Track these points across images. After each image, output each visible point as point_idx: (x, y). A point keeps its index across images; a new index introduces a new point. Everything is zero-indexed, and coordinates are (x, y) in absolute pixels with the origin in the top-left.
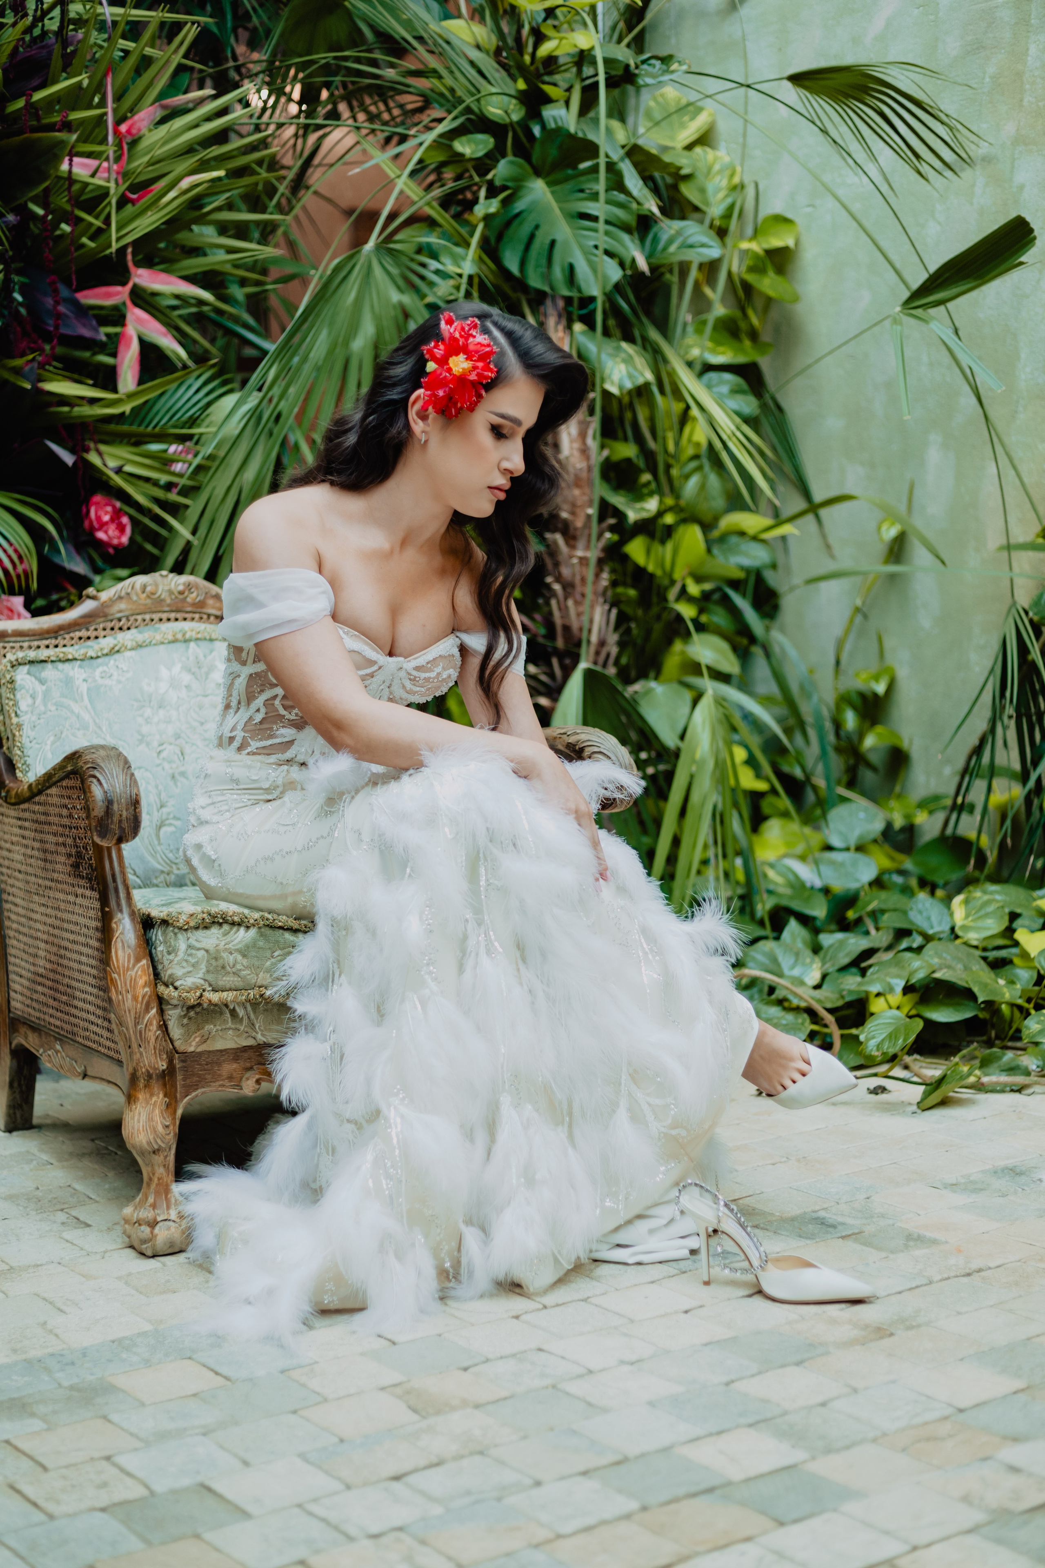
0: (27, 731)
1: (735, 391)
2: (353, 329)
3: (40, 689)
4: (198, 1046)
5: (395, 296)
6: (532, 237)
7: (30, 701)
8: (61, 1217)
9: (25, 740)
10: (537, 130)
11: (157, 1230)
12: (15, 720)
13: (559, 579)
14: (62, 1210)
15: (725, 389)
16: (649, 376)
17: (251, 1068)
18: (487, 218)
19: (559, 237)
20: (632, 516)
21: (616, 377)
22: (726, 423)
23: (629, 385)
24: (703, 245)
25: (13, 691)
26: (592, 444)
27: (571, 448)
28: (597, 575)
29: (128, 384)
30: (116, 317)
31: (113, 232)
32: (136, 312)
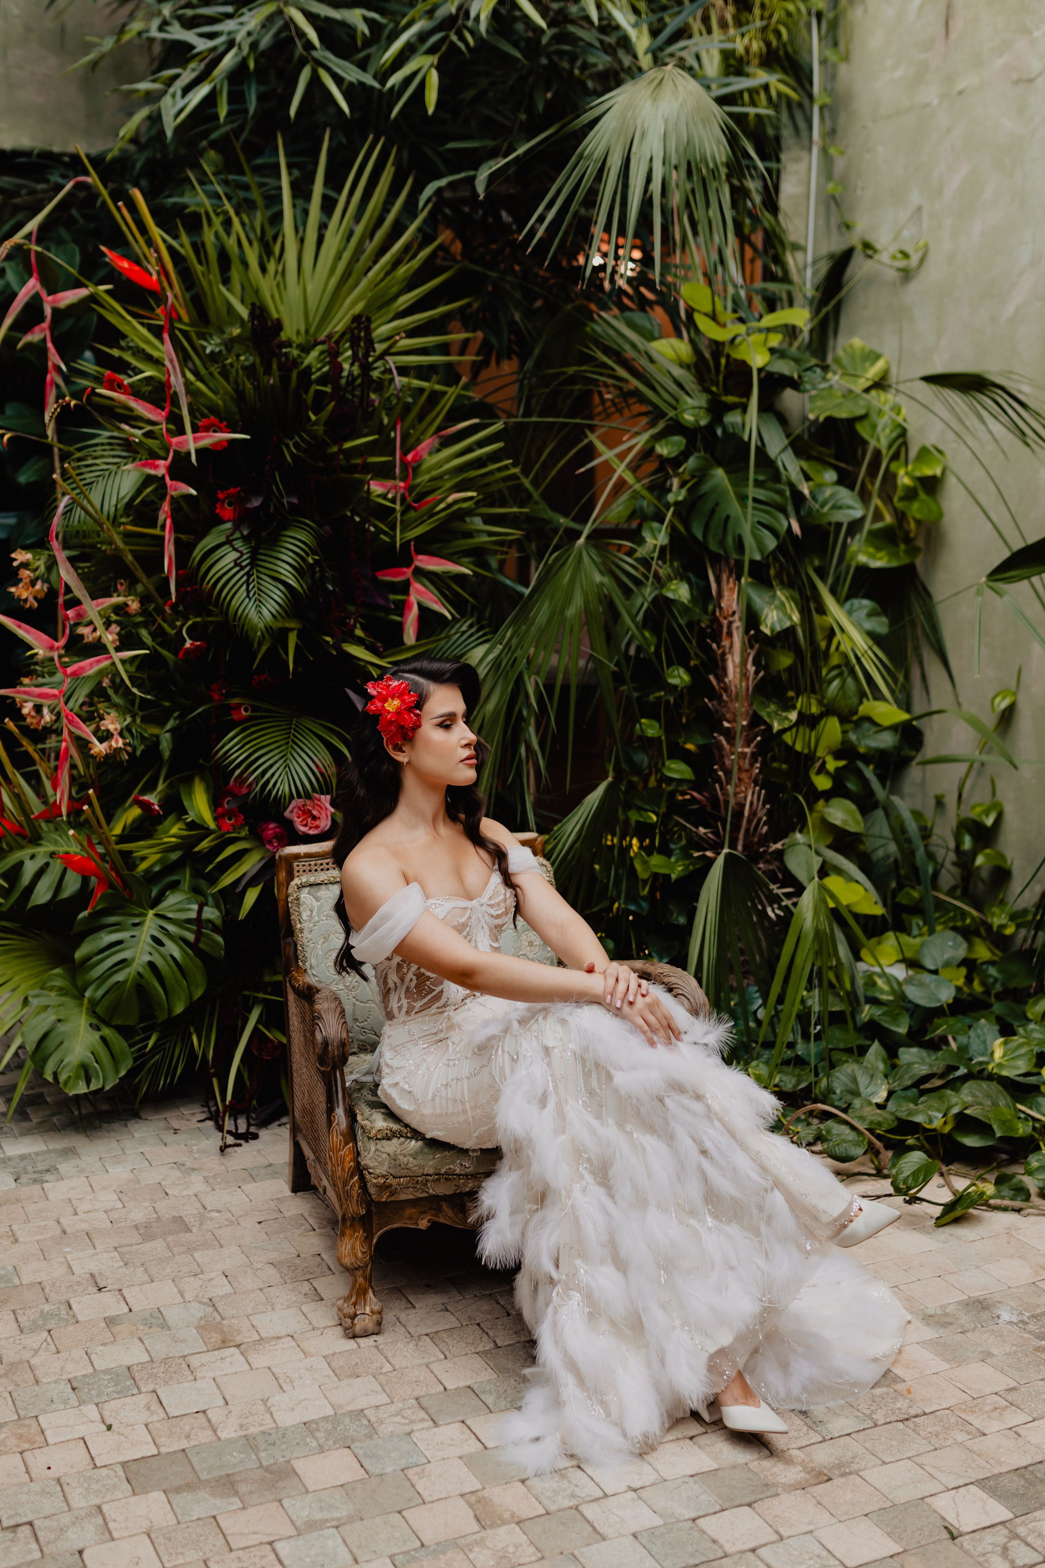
0: (306, 934)
1: (871, 614)
2: (568, 602)
3: (316, 904)
4: (388, 1197)
5: (598, 578)
6: (713, 512)
7: (309, 913)
8: (306, 1287)
9: (305, 940)
10: (719, 432)
11: (356, 1321)
12: (299, 926)
13: (723, 767)
14: (308, 1280)
15: (863, 613)
16: (796, 617)
17: (425, 1212)
18: (677, 503)
19: (732, 514)
20: (776, 726)
21: (769, 622)
22: (861, 642)
23: (778, 628)
24: (849, 507)
25: (298, 905)
26: (751, 669)
27: (735, 672)
28: (752, 765)
29: (410, 636)
30: (404, 588)
31: (398, 536)
32: (416, 586)
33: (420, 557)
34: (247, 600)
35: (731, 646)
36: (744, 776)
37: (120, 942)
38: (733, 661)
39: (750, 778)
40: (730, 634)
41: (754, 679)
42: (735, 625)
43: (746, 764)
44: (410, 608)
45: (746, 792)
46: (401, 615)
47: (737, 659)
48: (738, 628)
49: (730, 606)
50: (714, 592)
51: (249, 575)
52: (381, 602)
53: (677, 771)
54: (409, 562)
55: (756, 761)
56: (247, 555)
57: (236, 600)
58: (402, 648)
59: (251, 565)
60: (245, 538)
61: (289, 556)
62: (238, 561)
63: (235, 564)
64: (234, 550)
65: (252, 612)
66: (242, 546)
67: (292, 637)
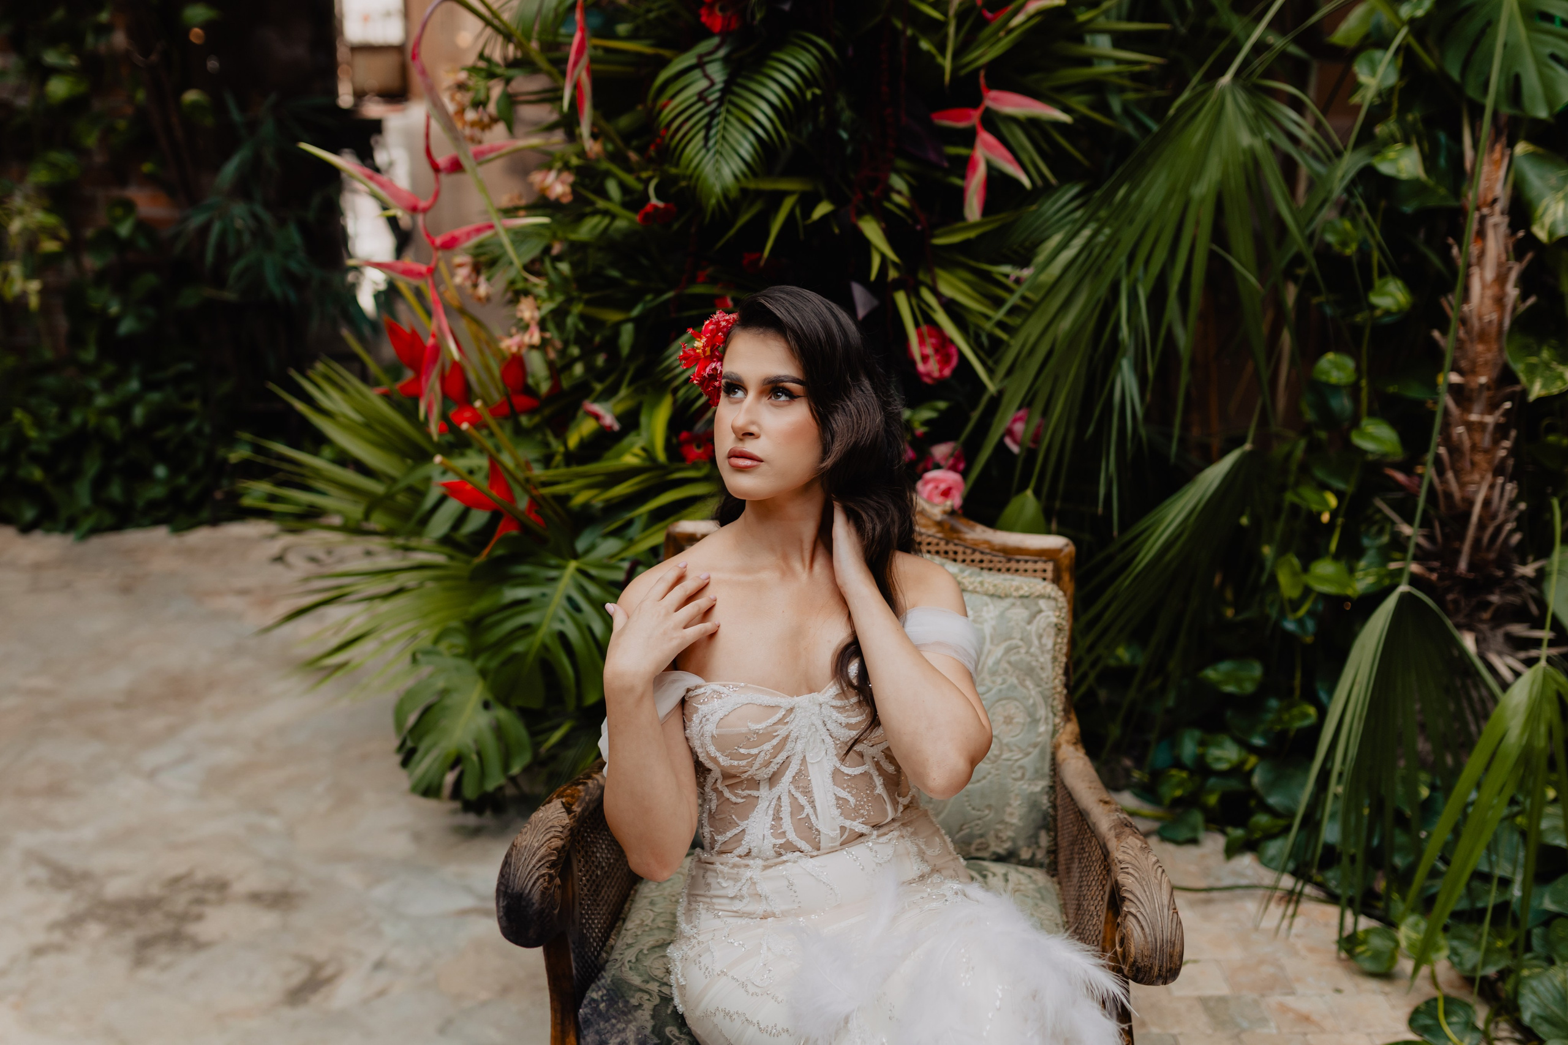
2: (1196, 175)
18: (1412, 21)
20: (1537, 390)
26: (1512, 292)
27: (1482, 296)
28: (1496, 442)
29: (973, 209)
30: (968, 138)
31: (947, 64)
32: (985, 137)
33: (993, 94)
34: (703, 152)
35: (1482, 254)
36: (1479, 458)
37: (525, 601)
38: (1482, 278)
39: (1490, 462)
40: (1481, 234)
41: (1514, 309)
42: (1491, 221)
43: (1486, 440)
44: (974, 167)
45: (1479, 483)
46: (963, 177)
47: (1490, 274)
48: (1496, 226)
49: (1490, 188)
50: (1468, 165)
51: (713, 115)
52: (932, 156)
53: (1373, 438)
54: (975, 100)
55: (1506, 437)
56: (719, 86)
57: (690, 150)
58: (960, 225)
59: (721, 101)
60: (726, 60)
61: (773, 91)
62: (706, 94)
63: (701, 96)
64: (706, 76)
65: (708, 169)
66: (717, 72)
67: (788, 204)
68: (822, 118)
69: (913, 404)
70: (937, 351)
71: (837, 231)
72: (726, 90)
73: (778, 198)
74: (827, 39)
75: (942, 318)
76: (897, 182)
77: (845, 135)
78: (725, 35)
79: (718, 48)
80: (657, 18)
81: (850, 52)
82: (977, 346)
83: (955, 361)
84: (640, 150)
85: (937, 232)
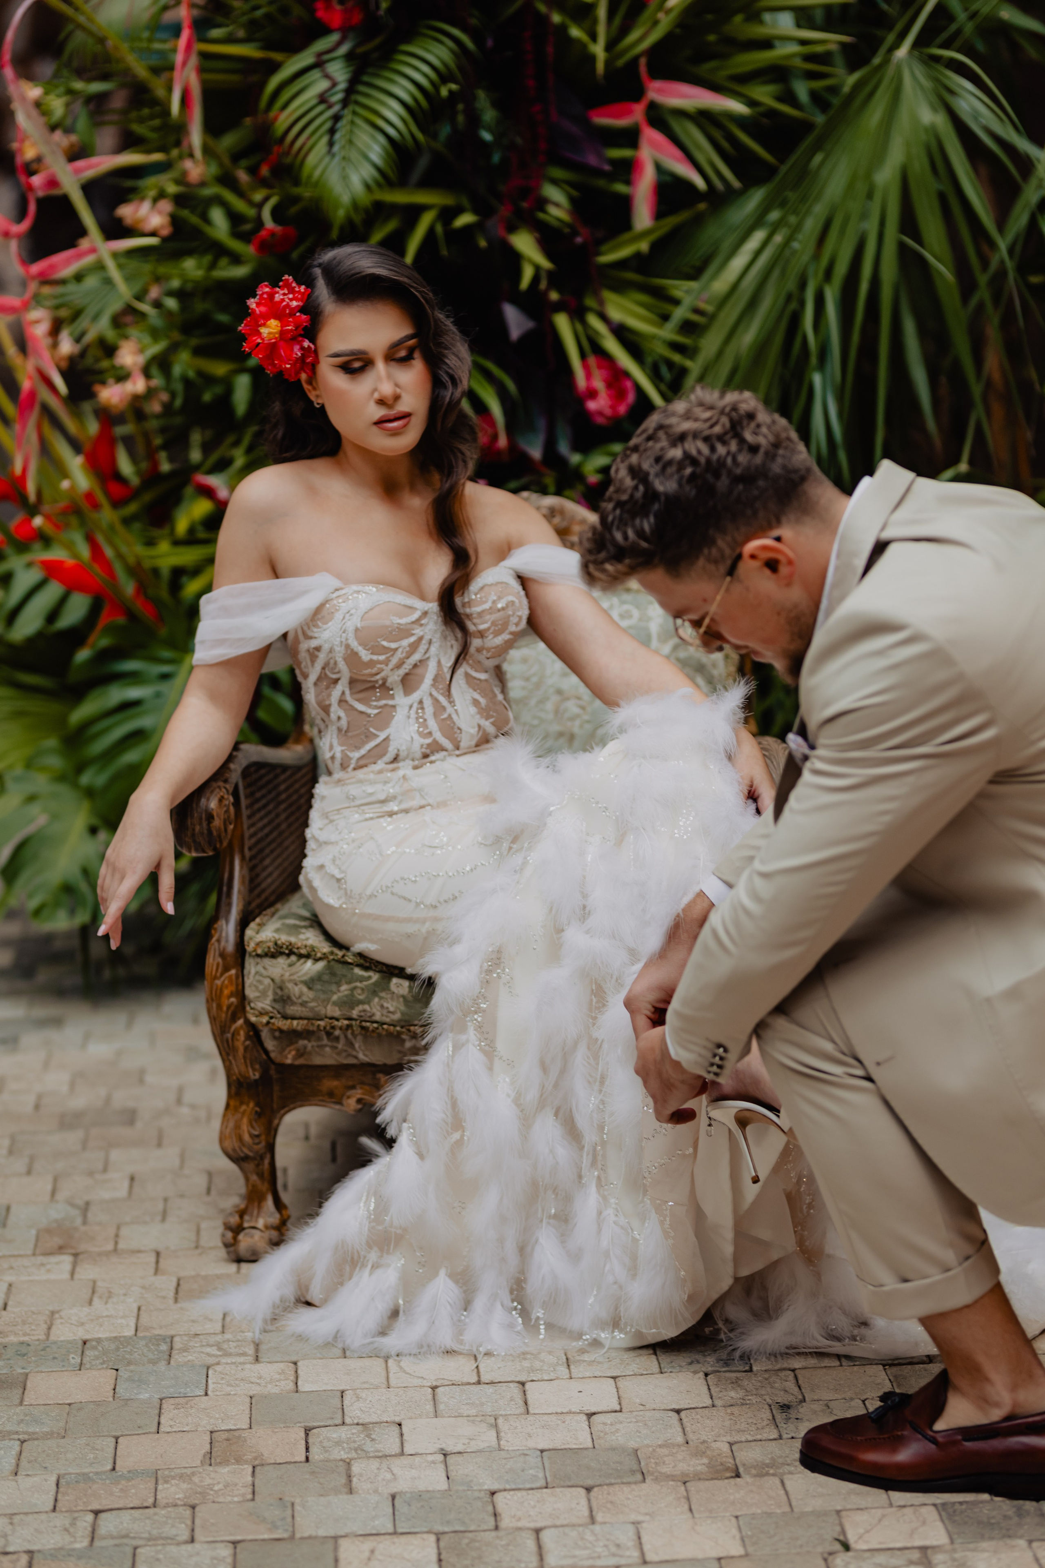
4: (295, 1059)
5: (928, 114)
17: (353, 1087)
29: (643, 215)
30: (631, 138)
31: (598, 50)
32: (651, 135)
33: (657, 84)
34: (329, 158)
44: (641, 170)
46: (628, 182)
51: (337, 118)
52: (592, 160)
54: (637, 93)
56: (342, 86)
57: (311, 160)
58: (627, 236)
59: (345, 103)
60: (349, 57)
61: (403, 89)
62: (326, 95)
63: (322, 99)
64: (327, 76)
65: (333, 179)
66: (339, 71)
67: (426, 220)
68: (461, 118)
69: (584, 446)
70: (609, 385)
71: (483, 243)
72: (350, 90)
73: (413, 213)
74: (464, 29)
75: (612, 345)
76: (553, 193)
77: (487, 136)
78: (346, 31)
79: (339, 44)
80: (267, 16)
81: (490, 43)
82: (655, 376)
83: (631, 397)
84: (253, 171)
85: (604, 248)
